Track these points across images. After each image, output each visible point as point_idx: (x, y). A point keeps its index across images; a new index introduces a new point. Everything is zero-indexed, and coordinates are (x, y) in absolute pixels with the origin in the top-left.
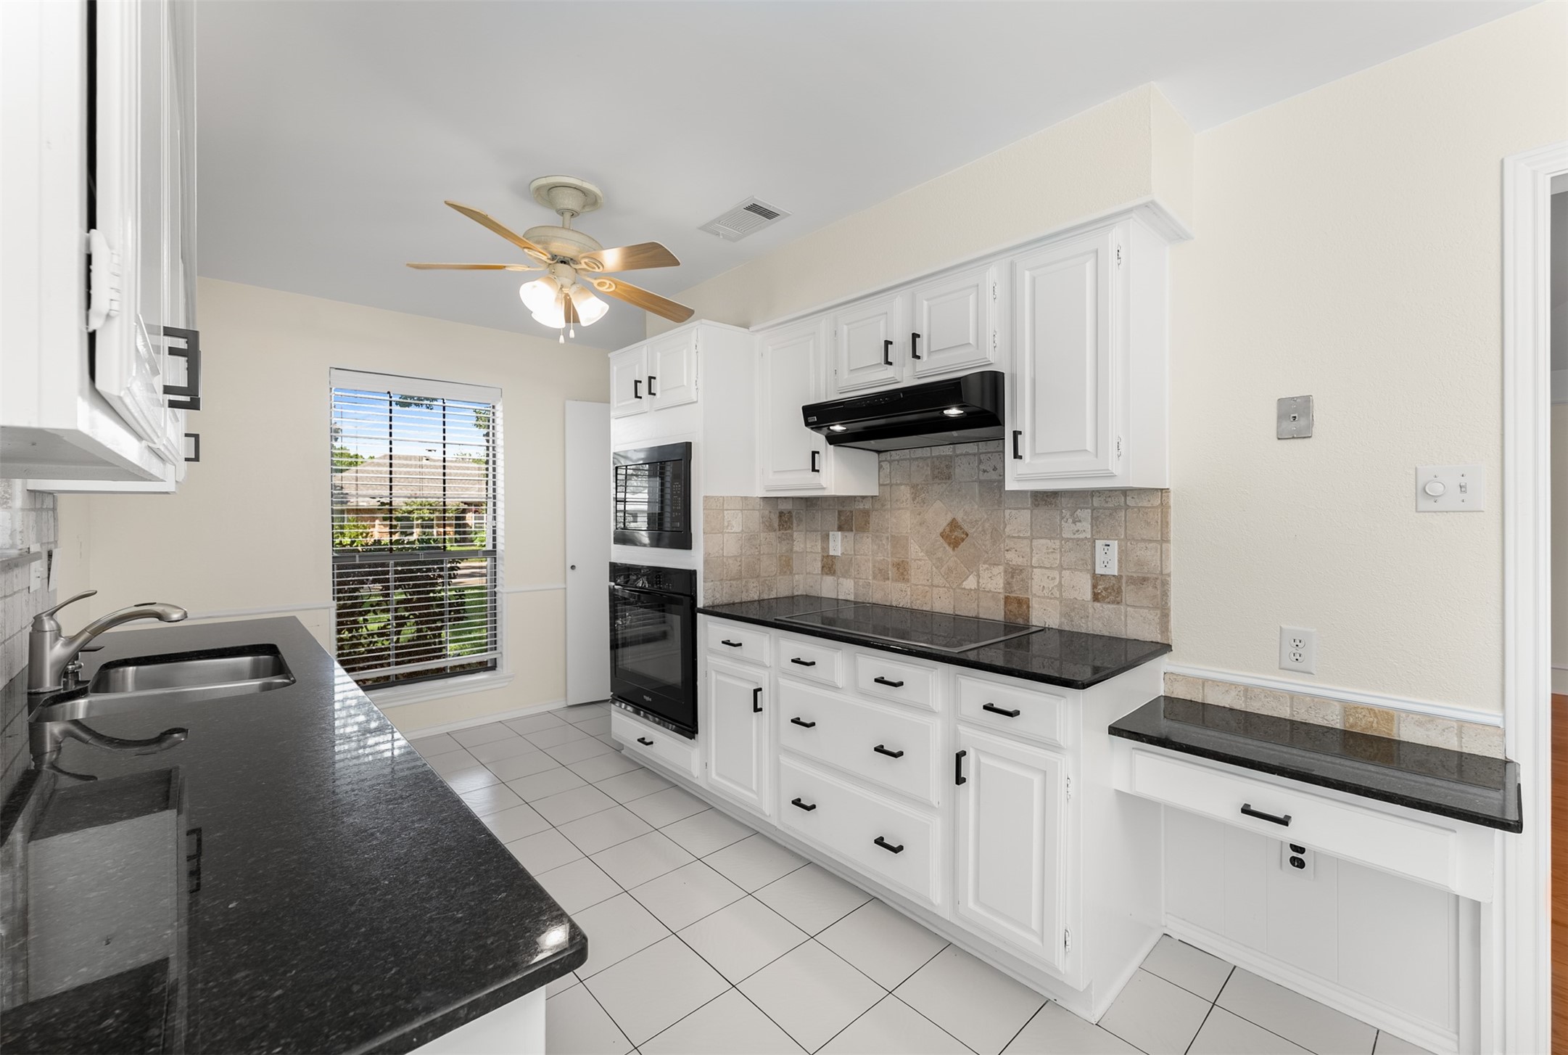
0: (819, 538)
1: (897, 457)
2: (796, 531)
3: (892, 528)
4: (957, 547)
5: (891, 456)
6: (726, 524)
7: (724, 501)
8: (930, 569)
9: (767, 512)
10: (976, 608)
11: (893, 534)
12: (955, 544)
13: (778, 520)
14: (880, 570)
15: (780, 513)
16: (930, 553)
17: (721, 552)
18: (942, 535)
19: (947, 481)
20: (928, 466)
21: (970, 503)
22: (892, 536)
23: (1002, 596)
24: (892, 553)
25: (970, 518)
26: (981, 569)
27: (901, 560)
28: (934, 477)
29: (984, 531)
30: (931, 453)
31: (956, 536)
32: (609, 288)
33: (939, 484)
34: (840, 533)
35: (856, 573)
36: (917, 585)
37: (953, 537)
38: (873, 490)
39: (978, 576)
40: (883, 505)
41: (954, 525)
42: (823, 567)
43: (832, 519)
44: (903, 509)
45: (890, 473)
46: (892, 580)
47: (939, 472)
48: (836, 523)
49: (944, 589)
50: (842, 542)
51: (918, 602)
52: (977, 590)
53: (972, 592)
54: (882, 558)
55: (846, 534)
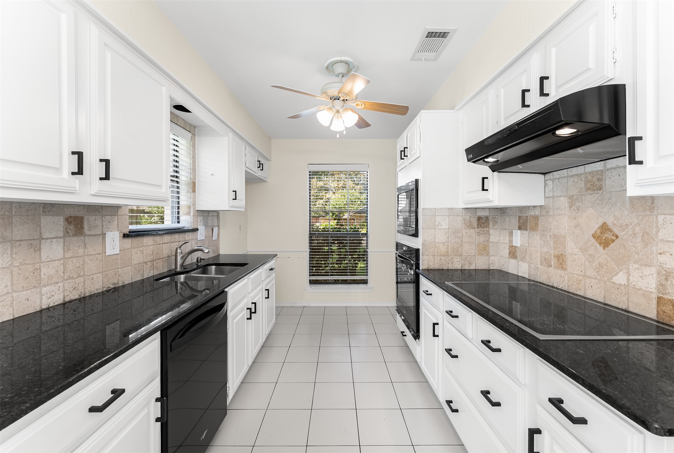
0: (507, 234)
1: (558, 176)
2: (492, 229)
3: (554, 229)
4: (608, 247)
5: (553, 176)
6: (437, 224)
7: (435, 210)
8: (583, 263)
9: (468, 217)
10: (626, 301)
11: (554, 233)
12: (606, 244)
13: (476, 222)
14: (545, 259)
15: (478, 217)
16: (583, 250)
17: (433, 240)
18: (594, 236)
19: (599, 191)
20: (582, 180)
21: (621, 209)
22: (554, 235)
23: (654, 296)
24: (554, 247)
25: (620, 222)
26: (631, 267)
27: (560, 253)
28: (588, 189)
29: (634, 234)
30: (585, 170)
31: (606, 238)
32: (362, 106)
33: (591, 195)
34: (519, 231)
35: (529, 259)
36: (573, 274)
37: (604, 238)
38: (540, 202)
39: (629, 274)
40: (547, 212)
41: (604, 228)
42: (509, 253)
43: (515, 222)
44: (562, 215)
45: (553, 188)
46: (554, 267)
47: (591, 185)
48: (517, 224)
49: (595, 280)
50: (521, 237)
51: (573, 287)
52: (627, 286)
53: (622, 287)
54: (547, 250)
55: (524, 232)
